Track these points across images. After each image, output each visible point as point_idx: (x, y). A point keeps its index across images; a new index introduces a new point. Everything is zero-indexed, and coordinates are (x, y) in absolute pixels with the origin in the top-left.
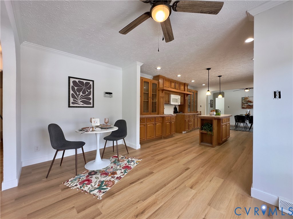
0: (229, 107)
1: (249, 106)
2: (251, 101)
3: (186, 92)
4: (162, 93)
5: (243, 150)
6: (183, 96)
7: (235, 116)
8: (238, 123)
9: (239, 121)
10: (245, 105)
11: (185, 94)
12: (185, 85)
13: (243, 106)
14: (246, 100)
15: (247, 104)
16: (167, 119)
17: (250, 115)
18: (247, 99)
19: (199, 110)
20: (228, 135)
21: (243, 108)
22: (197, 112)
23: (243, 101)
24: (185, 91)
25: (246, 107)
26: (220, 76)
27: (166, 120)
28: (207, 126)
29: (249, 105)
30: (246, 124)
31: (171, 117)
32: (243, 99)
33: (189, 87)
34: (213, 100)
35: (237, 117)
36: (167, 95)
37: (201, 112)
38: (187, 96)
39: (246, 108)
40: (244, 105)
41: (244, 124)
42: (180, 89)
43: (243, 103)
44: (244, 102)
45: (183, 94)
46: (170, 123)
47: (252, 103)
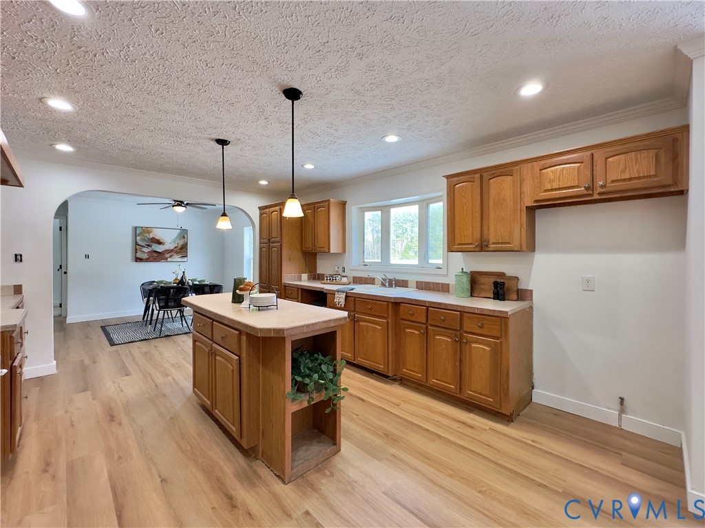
0: (87, 257)
1: (155, 255)
2: (158, 240)
10: (146, 250)
13: (139, 255)
14: (147, 235)
15: (150, 249)
18: (149, 232)
21: (138, 260)
23: (138, 238)
25: (145, 256)
29: (155, 252)
32: (138, 232)
39: (147, 260)
40: (140, 250)
43: (137, 244)
44: (140, 243)
47: (161, 246)
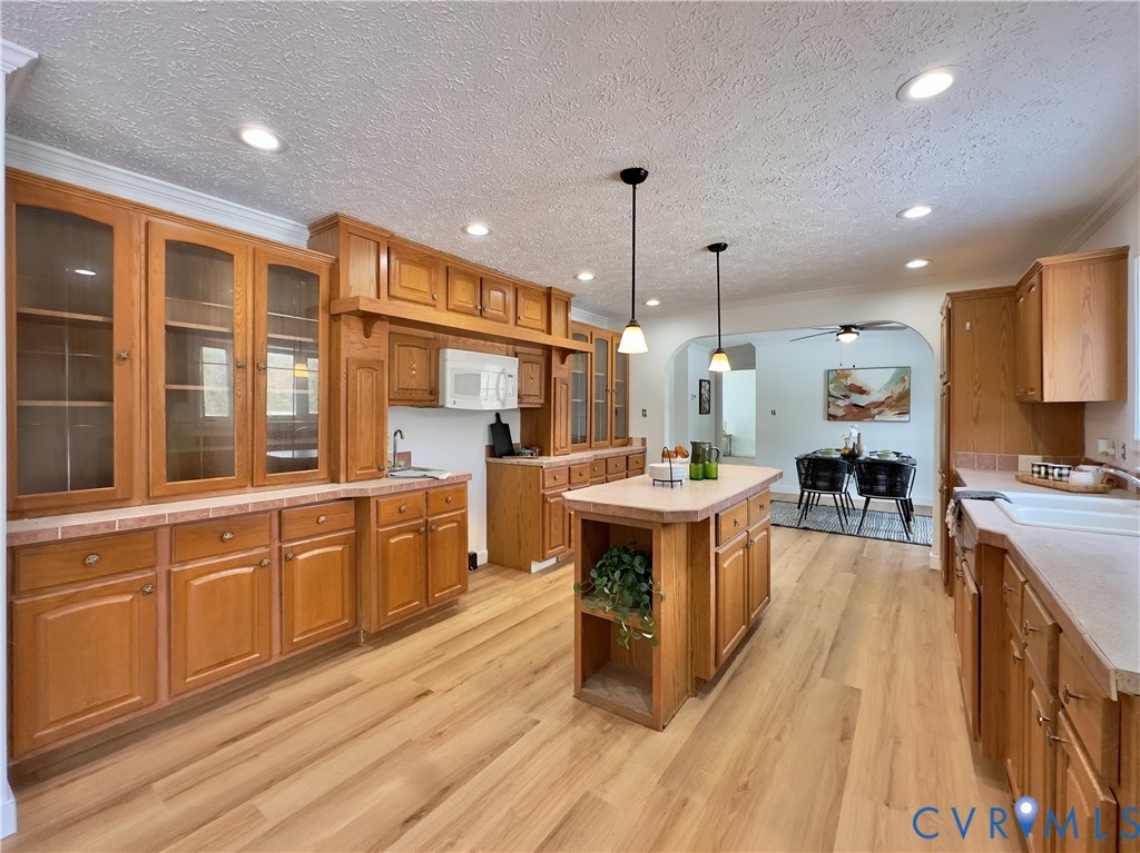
0: (774, 413)
1: (855, 410)
2: (860, 388)
3: (558, 339)
4: (367, 335)
5: (842, 740)
6: (542, 361)
7: (799, 461)
8: (809, 493)
9: (814, 487)
10: (841, 403)
11: (548, 349)
12: (549, 298)
13: (832, 410)
14: (843, 381)
15: (847, 402)
16: (387, 511)
17: (858, 455)
18: (846, 377)
19: (635, 432)
20: (756, 604)
21: (831, 417)
22: (628, 442)
23: (831, 386)
24: (549, 332)
25: (840, 413)
26: (717, 248)
27: (382, 520)
28: (617, 574)
29: (855, 405)
30: (843, 496)
31: (431, 492)
32: (831, 377)
33: (576, 315)
34: (709, 382)
35: (806, 463)
36: (415, 350)
37: (644, 441)
38: (563, 362)
39: (843, 418)
40: (834, 404)
41: (837, 496)
42: (517, 318)
43: (829, 395)
44: (833, 393)
45: (539, 351)
46: (415, 530)
47: (864, 396)
